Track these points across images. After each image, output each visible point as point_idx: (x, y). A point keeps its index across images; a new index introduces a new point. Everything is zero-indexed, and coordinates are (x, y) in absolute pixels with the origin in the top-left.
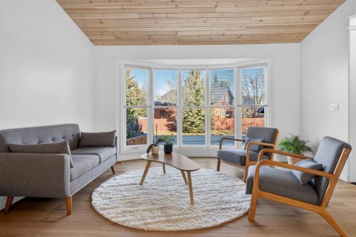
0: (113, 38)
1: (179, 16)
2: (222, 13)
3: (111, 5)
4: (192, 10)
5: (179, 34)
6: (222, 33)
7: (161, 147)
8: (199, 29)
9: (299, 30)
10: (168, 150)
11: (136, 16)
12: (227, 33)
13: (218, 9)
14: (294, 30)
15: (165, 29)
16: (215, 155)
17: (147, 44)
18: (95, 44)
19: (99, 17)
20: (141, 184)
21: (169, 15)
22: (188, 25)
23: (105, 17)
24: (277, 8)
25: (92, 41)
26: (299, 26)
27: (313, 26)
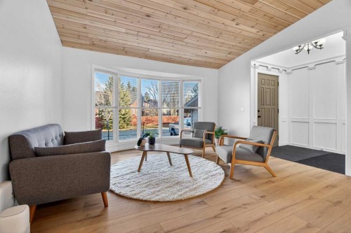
1: (158, 38)
2: (187, 43)
3: (105, 16)
5: (150, 51)
7: (147, 139)
8: (166, 50)
9: (221, 62)
10: (152, 142)
11: (124, 30)
12: (183, 56)
13: (186, 40)
14: (218, 61)
15: (141, 45)
16: (178, 143)
17: (118, 54)
18: (65, 45)
19: (87, 22)
20: (139, 171)
21: (151, 36)
22: (160, 46)
23: (92, 24)
24: (217, 47)
25: (62, 41)
26: (220, 59)
27: (229, 61)
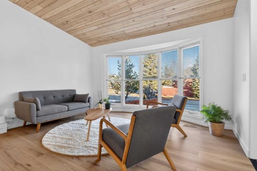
0: (96, 42)
2: (140, 12)
4: (119, 16)
5: (126, 32)
6: (152, 25)
11: (95, 27)
12: (156, 24)
15: (116, 31)
18: (92, 46)
25: (90, 45)
